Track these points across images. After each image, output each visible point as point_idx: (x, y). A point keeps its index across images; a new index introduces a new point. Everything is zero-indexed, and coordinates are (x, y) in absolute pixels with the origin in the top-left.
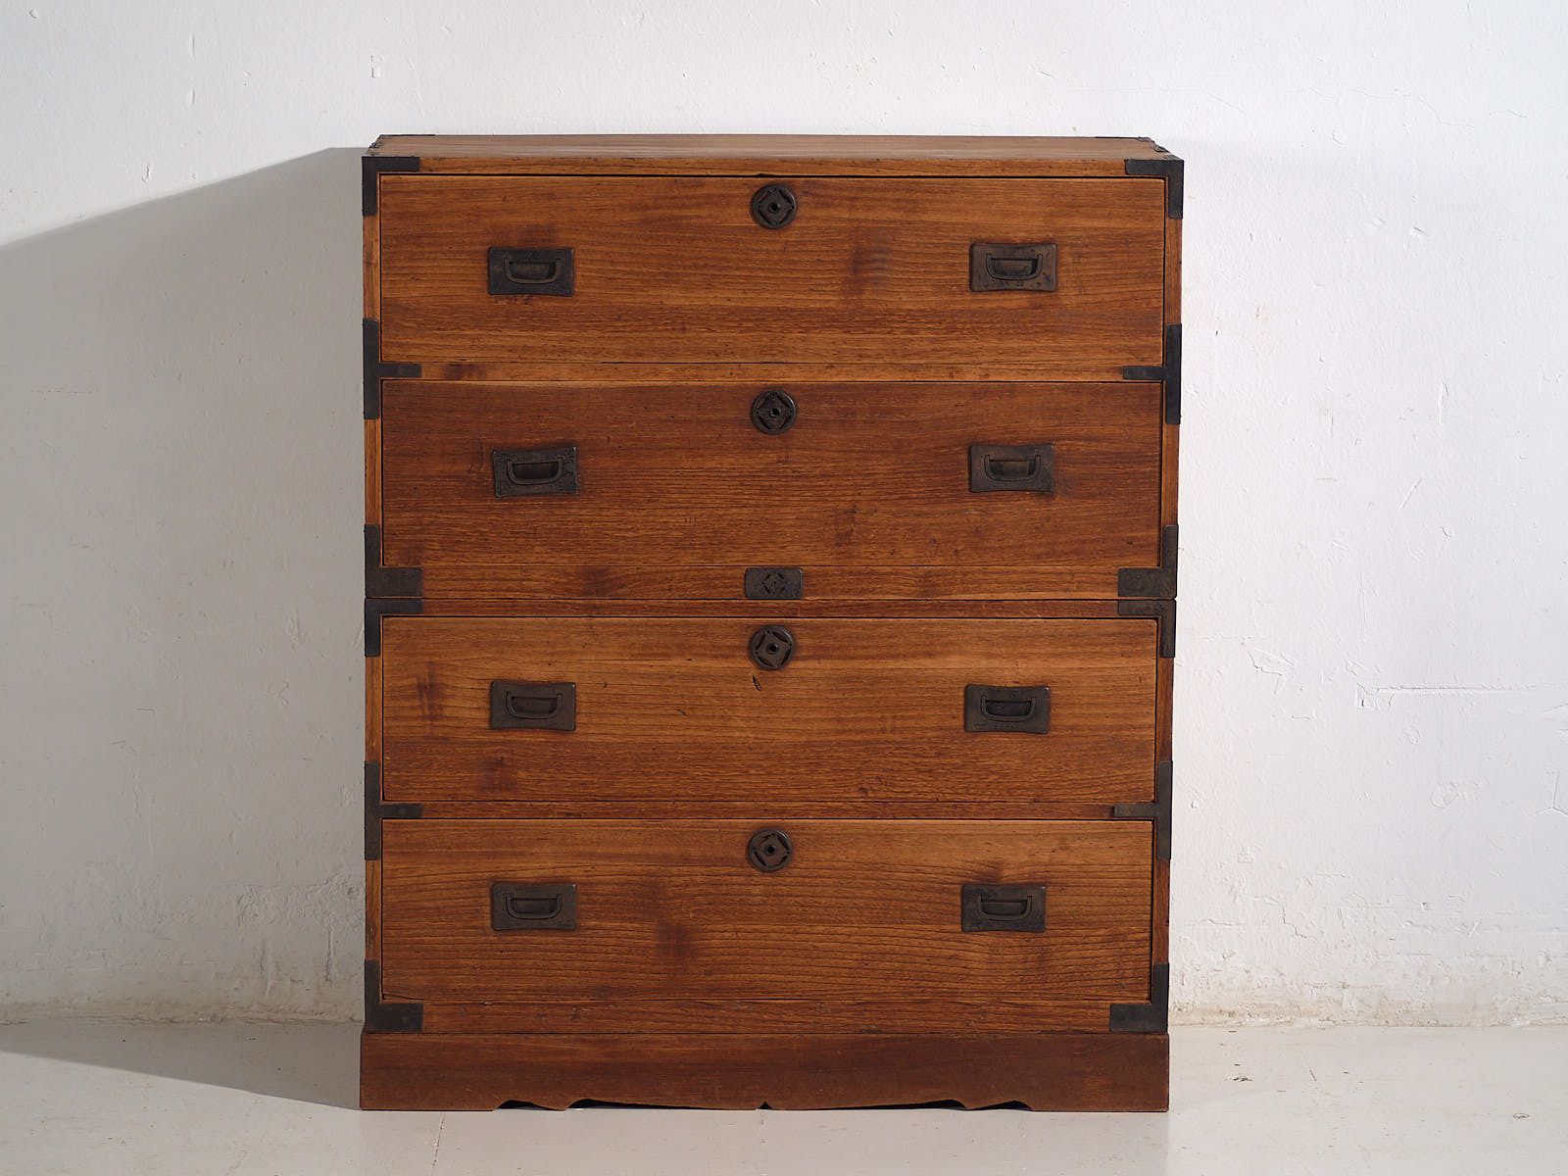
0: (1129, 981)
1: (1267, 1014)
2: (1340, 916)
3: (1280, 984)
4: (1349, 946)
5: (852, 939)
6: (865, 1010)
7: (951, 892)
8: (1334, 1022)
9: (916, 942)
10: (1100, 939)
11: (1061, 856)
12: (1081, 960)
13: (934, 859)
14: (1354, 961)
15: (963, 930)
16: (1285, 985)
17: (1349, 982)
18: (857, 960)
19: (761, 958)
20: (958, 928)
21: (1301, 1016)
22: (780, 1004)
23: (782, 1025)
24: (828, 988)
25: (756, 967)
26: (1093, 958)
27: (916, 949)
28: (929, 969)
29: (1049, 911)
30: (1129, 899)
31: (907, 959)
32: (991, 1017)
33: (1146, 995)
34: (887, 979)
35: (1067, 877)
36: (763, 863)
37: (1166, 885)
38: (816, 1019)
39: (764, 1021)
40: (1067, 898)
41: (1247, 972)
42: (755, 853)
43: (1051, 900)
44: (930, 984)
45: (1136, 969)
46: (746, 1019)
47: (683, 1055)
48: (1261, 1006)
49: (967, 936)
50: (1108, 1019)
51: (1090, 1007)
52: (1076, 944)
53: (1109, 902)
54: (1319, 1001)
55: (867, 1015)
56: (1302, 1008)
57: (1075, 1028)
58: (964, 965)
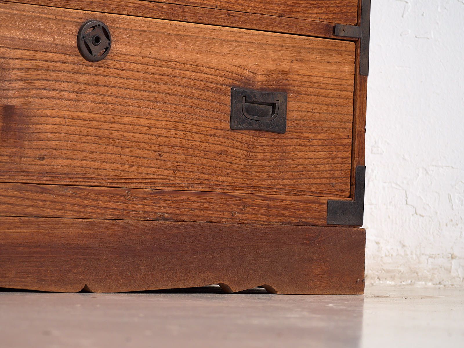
0: (337, 181)
1: (393, 278)
2: (450, 200)
3: (403, 254)
4: (457, 225)
5: (152, 131)
6: (161, 199)
7: (223, 93)
8: (445, 286)
9: (197, 137)
10: (320, 142)
11: (296, 66)
12: (307, 161)
13: (212, 60)
14: (461, 237)
15: (232, 128)
16: (407, 255)
17: (456, 253)
18: (154, 151)
19: (82, 145)
20: (227, 125)
21: (419, 280)
22: (97, 190)
23: (98, 210)
24: (133, 177)
25: (79, 153)
26: (315, 159)
27: (197, 143)
28: (206, 163)
29: (289, 115)
30: (339, 108)
31: (191, 152)
32: (248, 209)
33: (348, 194)
34: (176, 170)
35: (300, 86)
36: (90, 51)
37: (365, 99)
38: (125, 206)
39: (85, 206)
40: (300, 104)
41: (378, 243)
42: (85, 42)
43: (291, 105)
44: (206, 177)
45: (342, 170)
46: (72, 204)
47: (23, 237)
48: (388, 271)
49: (233, 133)
50: (326, 213)
51: (314, 202)
52: (305, 145)
53: (326, 110)
54: (433, 269)
55: (162, 203)
56: (420, 274)
57: (304, 220)
58: (229, 160)
